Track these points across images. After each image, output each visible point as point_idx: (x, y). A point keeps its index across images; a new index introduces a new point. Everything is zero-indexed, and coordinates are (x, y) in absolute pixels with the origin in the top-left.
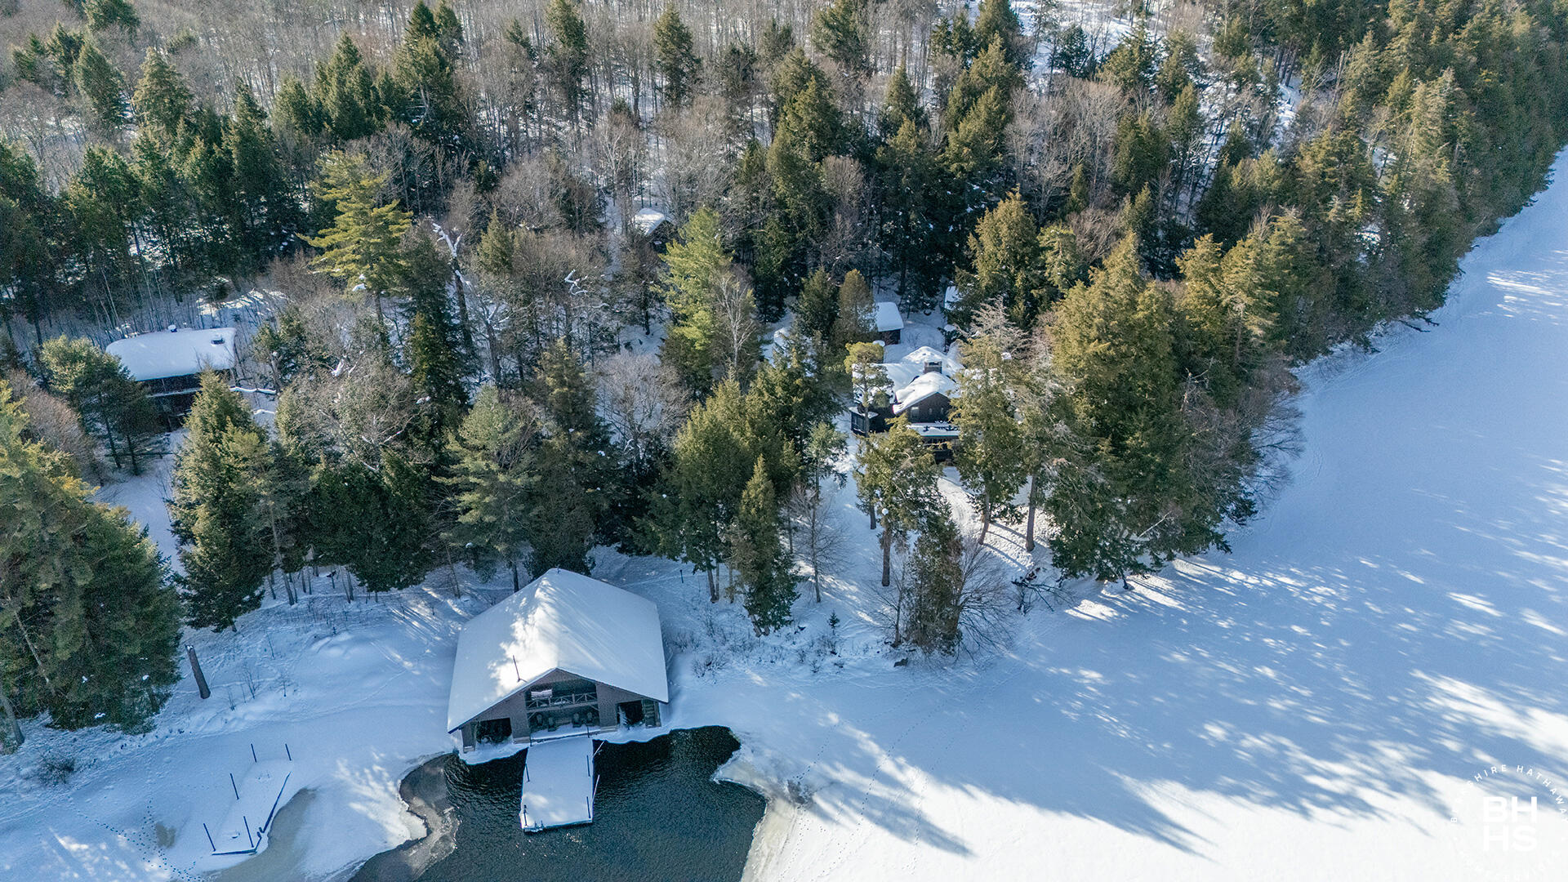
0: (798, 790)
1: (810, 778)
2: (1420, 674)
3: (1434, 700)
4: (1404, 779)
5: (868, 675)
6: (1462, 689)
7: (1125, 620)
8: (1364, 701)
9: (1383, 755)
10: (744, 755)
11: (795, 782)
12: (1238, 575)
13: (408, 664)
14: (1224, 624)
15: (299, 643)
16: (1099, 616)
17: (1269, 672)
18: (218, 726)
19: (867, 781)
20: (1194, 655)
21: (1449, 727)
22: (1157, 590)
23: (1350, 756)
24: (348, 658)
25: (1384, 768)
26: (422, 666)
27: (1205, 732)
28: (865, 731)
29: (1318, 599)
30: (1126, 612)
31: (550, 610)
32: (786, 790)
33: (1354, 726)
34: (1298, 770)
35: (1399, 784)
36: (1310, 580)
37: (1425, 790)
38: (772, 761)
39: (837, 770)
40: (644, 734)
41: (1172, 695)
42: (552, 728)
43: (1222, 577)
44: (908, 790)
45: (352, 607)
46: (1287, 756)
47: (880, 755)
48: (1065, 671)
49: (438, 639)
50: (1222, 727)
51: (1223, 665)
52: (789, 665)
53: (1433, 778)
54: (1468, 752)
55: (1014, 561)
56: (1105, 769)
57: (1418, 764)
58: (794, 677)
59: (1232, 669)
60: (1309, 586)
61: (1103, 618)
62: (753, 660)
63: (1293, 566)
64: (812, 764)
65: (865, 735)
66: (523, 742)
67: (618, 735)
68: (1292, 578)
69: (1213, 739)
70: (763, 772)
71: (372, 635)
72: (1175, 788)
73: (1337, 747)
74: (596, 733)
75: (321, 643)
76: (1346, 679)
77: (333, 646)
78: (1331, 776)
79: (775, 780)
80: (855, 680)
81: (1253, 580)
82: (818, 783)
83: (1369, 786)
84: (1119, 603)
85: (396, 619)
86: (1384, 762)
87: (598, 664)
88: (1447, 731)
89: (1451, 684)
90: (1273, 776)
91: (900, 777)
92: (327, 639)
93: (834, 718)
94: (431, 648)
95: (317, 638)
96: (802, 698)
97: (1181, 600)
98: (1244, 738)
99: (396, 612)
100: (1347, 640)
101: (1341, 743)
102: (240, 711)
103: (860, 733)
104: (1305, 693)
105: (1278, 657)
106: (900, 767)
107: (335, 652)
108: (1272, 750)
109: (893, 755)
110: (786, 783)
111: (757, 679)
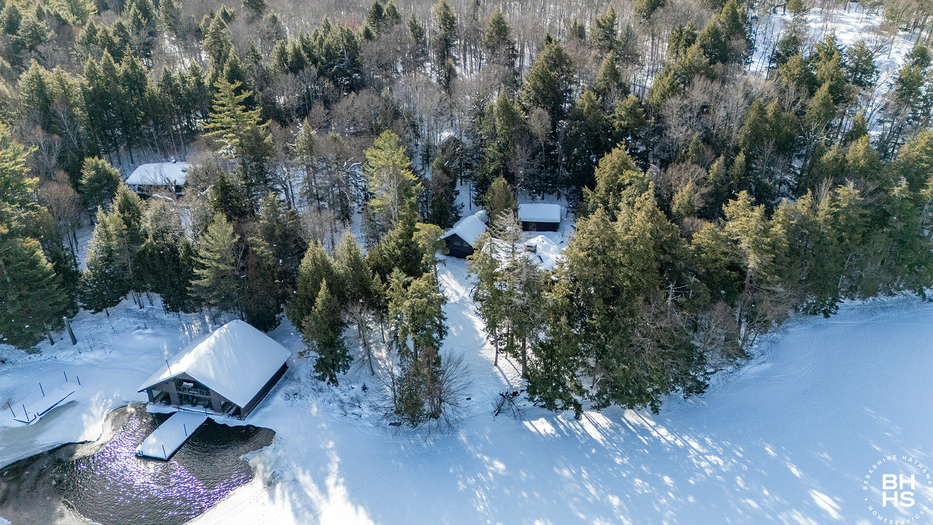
0: (275, 477)
1: (286, 473)
5: (371, 425)
7: (557, 439)
10: (268, 450)
11: (278, 472)
12: (663, 431)
15: (129, 329)
16: (542, 431)
18: (70, 360)
20: (577, 474)
22: (596, 426)
24: (144, 342)
28: (340, 457)
29: (703, 464)
30: (561, 433)
31: (213, 340)
32: (269, 475)
36: (713, 449)
38: (278, 457)
39: (304, 474)
40: (234, 422)
41: (536, 494)
42: (194, 405)
43: (650, 429)
47: (334, 473)
48: (486, 458)
51: (589, 487)
55: (508, 381)
58: (333, 415)
59: (593, 491)
60: (707, 454)
61: (544, 433)
63: (710, 437)
64: (295, 466)
65: (337, 460)
66: (176, 408)
67: (220, 419)
68: (700, 445)
70: (267, 462)
71: (163, 333)
74: (212, 414)
75: (138, 331)
77: (142, 334)
79: (268, 469)
80: (362, 426)
81: (670, 438)
82: (287, 478)
85: (181, 329)
91: (331, 489)
92: (141, 330)
93: (331, 445)
95: (138, 328)
96: (326, 428)
97: (606, 436)
99: (184, 325)
102: (83, 355)
103: (336, 457)
106: (336, 484)
107: (140, 337)
109: (340, 475)
110: (272, 472)
111: (315, 410)
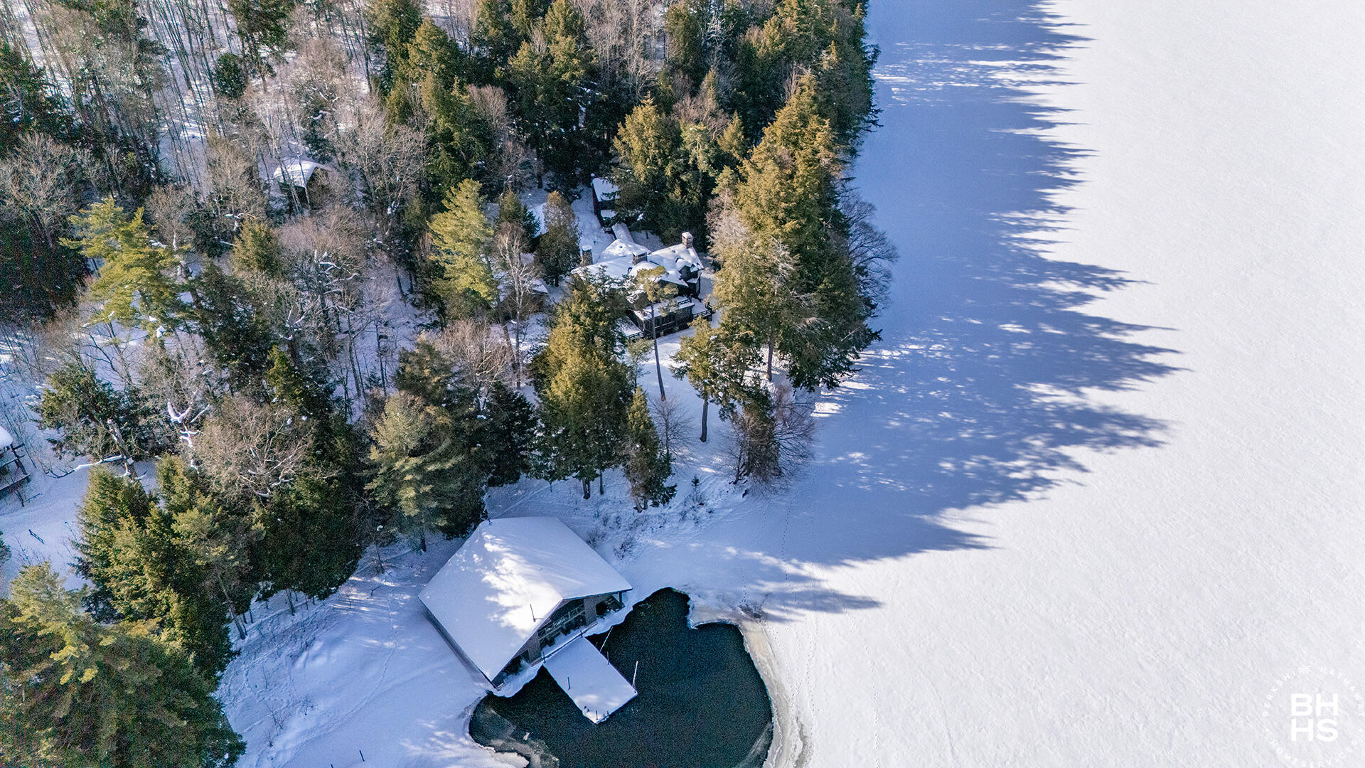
0: (750, 610)
1: (750, 598)
2: (1019, 387)
3: (1035, 401)
4: (1053, 456)
5: (731, 510)
6: (1042, 388)
8: (1004, 415)
9: (1033, 446)
10: (694, 600)
11: (744, 605)
13: (389, 644)
14: (902, 391)
15: (281, 666)
16: (831, 412)
17: (947, 415)
19: (786, 585)
20: (902, 419)
21: (1051, 415)
23: (1020, 453)
24: (334, 661)
25: (1039, 454)
26: (403, 640)
27: (942, 468)
28: (759, 551)
30: (846, 403)
31: (515, 557)
32: (743, 613)
33: (1010, 433)
34: (1001, 472)
35: (1052, 460)
37: (1066, 460)
38: (718, 597)
39: (763, 585)
40: (618, 617)
41: (908, 451)
42: (551, 642)
43: (878, 357)
44: (814, 580)
45: (298, 617)
46: (992, 467)
47: (780, 563)
48: (841, 458)
49: (394, 613)
50: (948, 461)
51: (921, 420)
52: (675, 525)
53: (1066, 450)
54: (1069, 427)
56: (910, 515)
57: (1053, 444)
58: (685, 532)
59: (927, 421)
61: (835, 412)
62: (648, 531)
64: (744, 589)
65: (760, 554)
66: (537, 662)
67: (601, 626)
68: (916, 344)
69: (949, 471)
70: (718, 608)
72: (952, 512)
73: (1010, 450)
74: (585, 632)
75: (302, 659)
76: (987, 404)
77: (315, 657)
78: (1019, 469)
79: (730, 610)
80: (724, 517)
82: (759, 600)
83: (1040, 468)
84: (837, 398)
85: (345, 613)
86: (1037, 450)
87: (579, 583)
88: (1053, 418)
89: (1036, 387)
90: (993, 482)
91: (803, 573)
92: (305, 654)
93: (732, 550)
94: (397, 623)
95: (294, 657)
96: (702, 545)
98: (964, 464)
99: (338, 606)
100: (972, 377)
101: (1010, 446)
103: (756, 553)
104: (973, 421)
105: (945, 403)
106: (798, 566)
107: (320, 661)
108: (982, 466)
109: (788, 560)
110: (739, 609)
111: (660, 544)
